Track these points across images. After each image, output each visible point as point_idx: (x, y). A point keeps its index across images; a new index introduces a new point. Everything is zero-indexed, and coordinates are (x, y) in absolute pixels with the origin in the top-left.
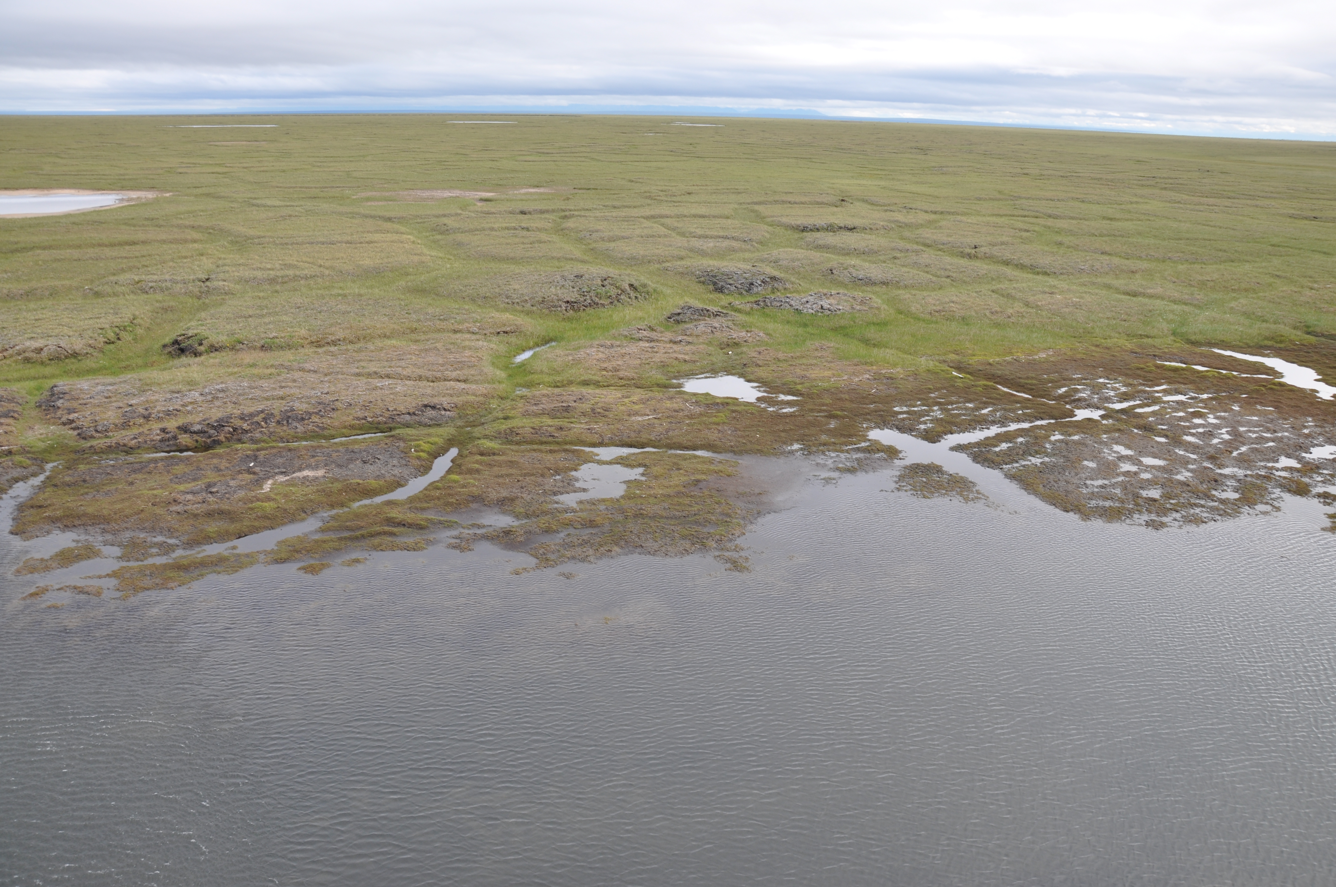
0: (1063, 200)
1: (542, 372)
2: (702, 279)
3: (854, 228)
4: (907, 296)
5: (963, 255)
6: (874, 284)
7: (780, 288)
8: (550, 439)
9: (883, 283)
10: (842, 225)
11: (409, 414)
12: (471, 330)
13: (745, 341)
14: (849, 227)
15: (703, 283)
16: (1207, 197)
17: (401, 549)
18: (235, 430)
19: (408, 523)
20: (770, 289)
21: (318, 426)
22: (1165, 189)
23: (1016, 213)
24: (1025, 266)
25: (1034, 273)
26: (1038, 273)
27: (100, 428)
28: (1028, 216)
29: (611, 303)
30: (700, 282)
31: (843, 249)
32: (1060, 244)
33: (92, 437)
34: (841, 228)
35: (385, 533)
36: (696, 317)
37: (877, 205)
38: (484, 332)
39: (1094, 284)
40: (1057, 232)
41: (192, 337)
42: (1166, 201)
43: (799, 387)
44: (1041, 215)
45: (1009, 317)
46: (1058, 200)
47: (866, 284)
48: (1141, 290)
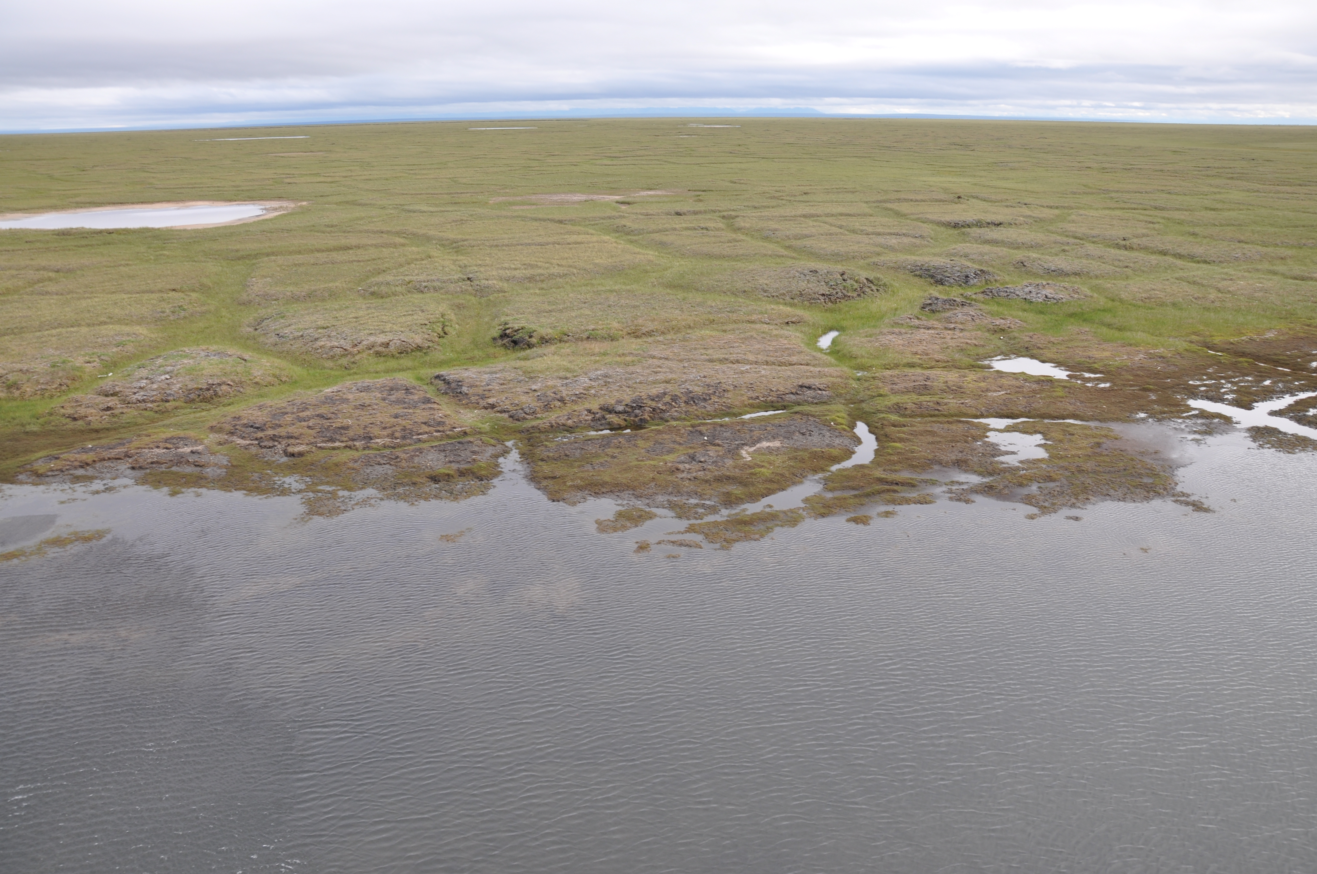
0: (1151, 192)
1: (863, 357)
2: (918, 273)
3: (1001, 224)
4: (1109, 285)
5: (1118, 246)
6: (1067, 275)
7: (992, 280)
8: (937, 412)
9: (1076, 274)
10: (989, 221)
11: (792, 393)
12: (763, 320)
13: (1009, 327)
14: (996, 222)
15: (921, 276)
16: (1278, 185)
17: (915, 503)
18: (654, 410)
19: (901, 483)
20: (984, 281)
21: (722, 405)
22: (1232, 178)
23: (1126, 207)
24: (1183, 256)
25: (1194, 262)
26: (1198, 262)
27: (527, 410)
28: (1137, 209)
29: (859, 295)
30: (916, 275)
31: (1012, 243)
32: (1194, 234)
33: (524, 419)
34: (989, 224)
35: (888, 491)
36: (948, 307)
37: (995, 202)
38: (775, 322)
39: (1258, 270)
40: (1178, 223)
41: (519, 330)
42: (1244, 190)
43: (1096, 366)
44: (1149, 207)
45: (1213, 302)
46: (1146, 192)
47: (1060, 275)
48: (1306, 274)
